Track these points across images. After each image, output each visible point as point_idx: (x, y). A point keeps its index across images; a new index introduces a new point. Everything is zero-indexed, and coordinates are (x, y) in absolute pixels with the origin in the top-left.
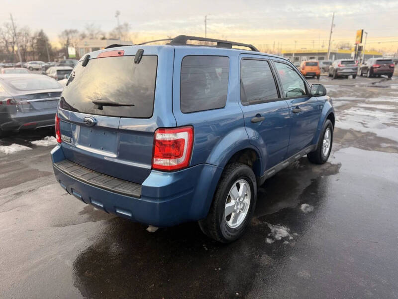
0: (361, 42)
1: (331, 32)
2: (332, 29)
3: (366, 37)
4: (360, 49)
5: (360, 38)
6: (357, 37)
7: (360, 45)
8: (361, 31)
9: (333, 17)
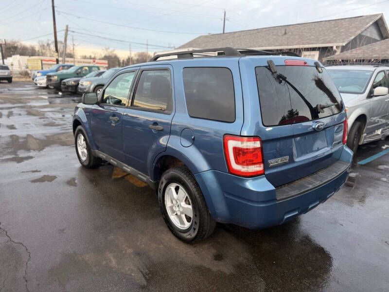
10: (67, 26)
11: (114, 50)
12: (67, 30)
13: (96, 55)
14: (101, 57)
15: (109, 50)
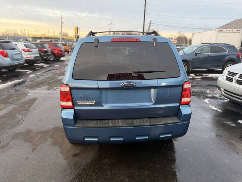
0: (78, 33)
1: (62, 26)
2: (61, 25)
3: (79, 31)
4: (78, 37)
5: (76, 31)
6: (75, 30)
7: (78, 35)
8: (76, 28)
9: (61, 18)
10: (151, 21)
11: (184, 33)
12: (150, 23)
13: (173, 37)
14: (175, 38)
15: (181, 33)
